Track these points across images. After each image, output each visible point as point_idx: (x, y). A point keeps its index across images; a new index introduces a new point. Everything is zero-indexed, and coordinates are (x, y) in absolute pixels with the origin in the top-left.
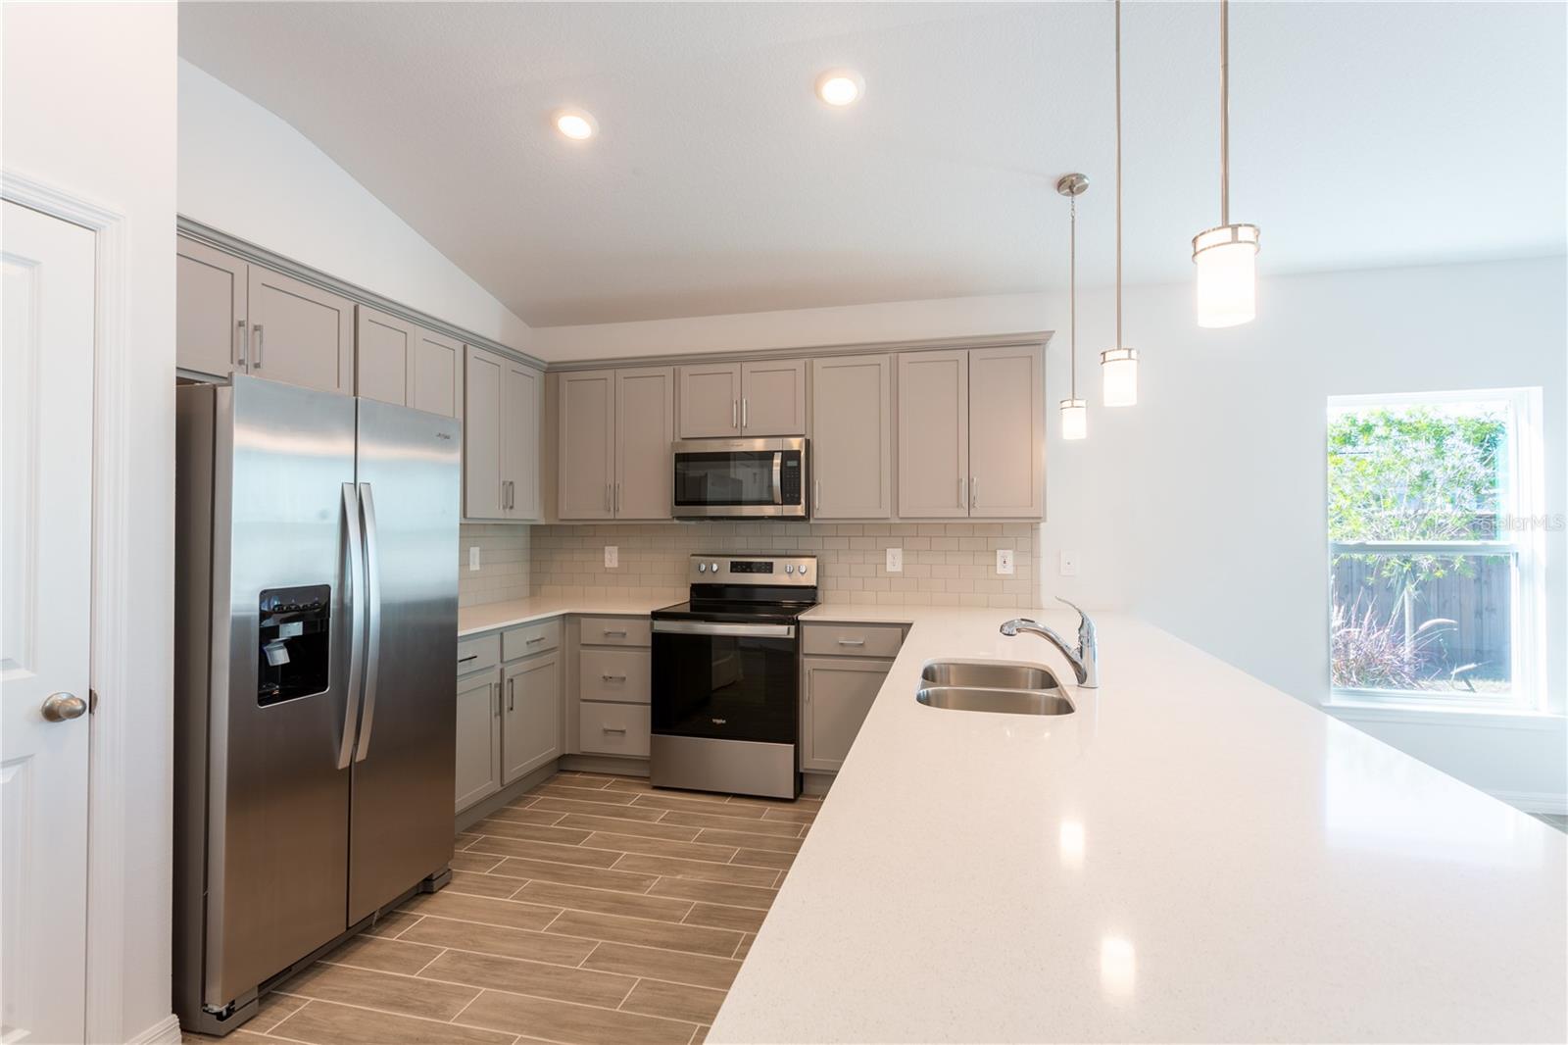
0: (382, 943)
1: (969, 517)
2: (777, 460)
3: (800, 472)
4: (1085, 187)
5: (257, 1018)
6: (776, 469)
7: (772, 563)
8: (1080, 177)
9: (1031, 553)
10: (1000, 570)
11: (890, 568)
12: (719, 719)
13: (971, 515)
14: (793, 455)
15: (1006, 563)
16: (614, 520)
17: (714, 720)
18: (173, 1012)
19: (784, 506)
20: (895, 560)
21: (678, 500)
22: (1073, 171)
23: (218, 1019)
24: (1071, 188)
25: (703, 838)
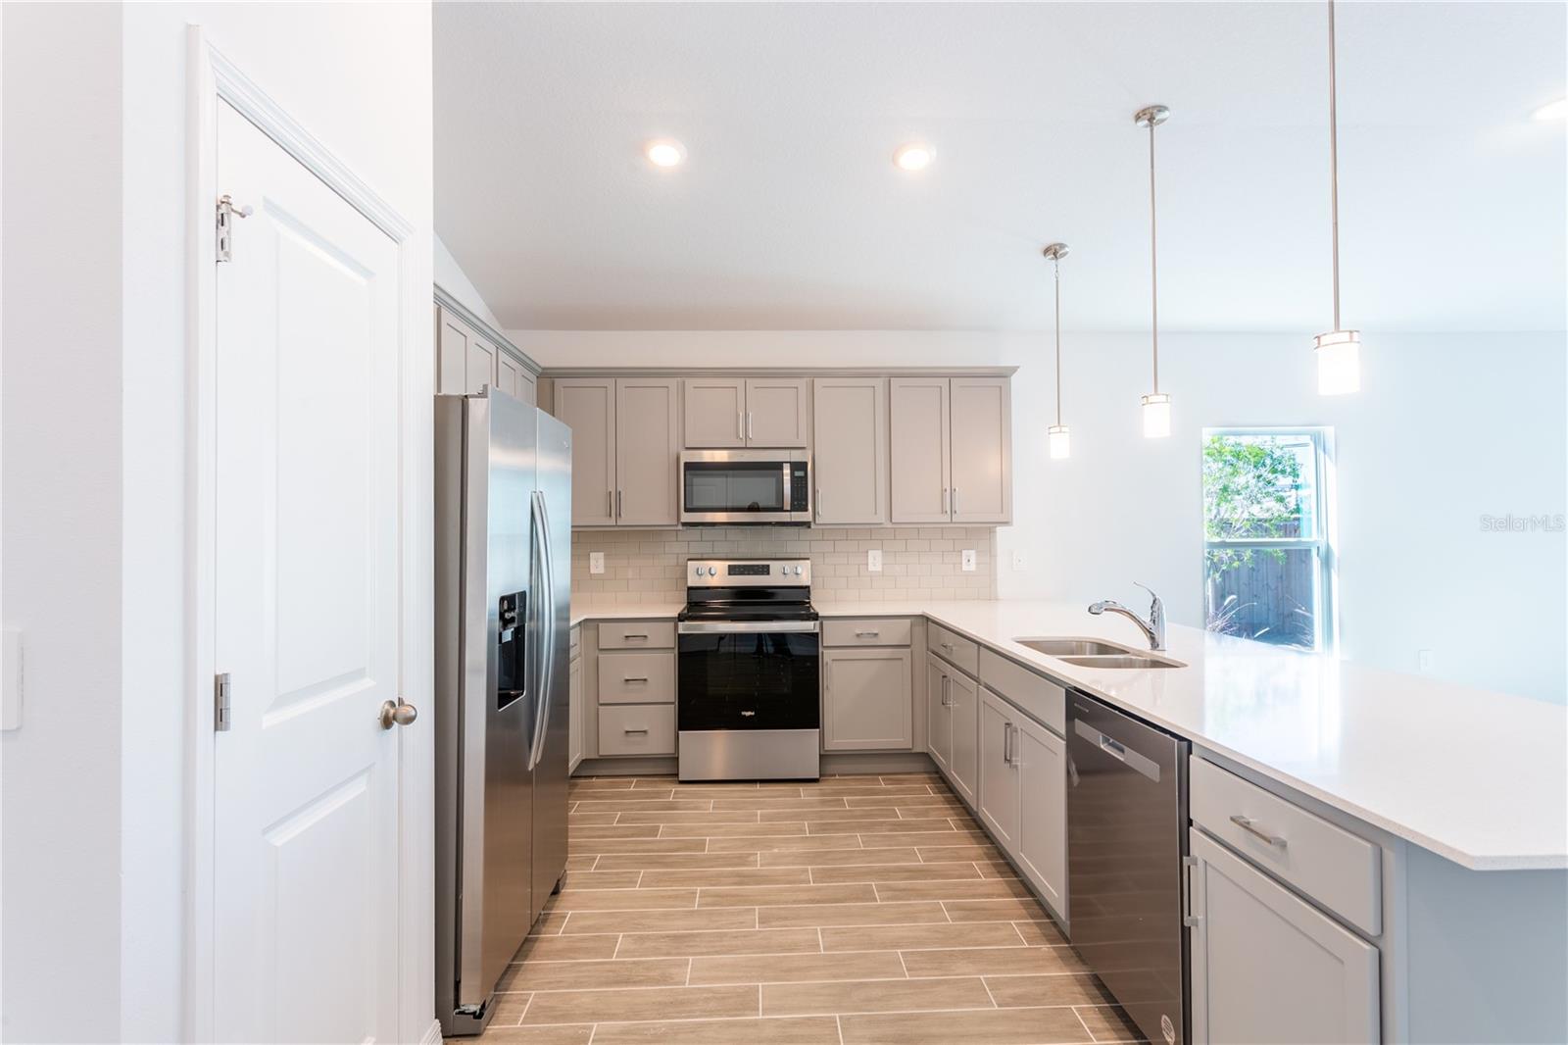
0: (551, 940)
1: (951, 522)
2: (787, 471)
3: (806, 484)
4: (1065, 254)
5: (496, 1015)
6: (787, 479)
7: (768, 566)
8: (1062, 246)
9: (989, 553)
10: (965, 568)
11: (871, 568)
12: (747, 711)
13: (954, 520)
14: (802, 466)
15: (970, 560)
16: (616, 526)
17: (743, 713)
18: (436, 1018)
19: (793, 513)
20: (875, 560)
21: (688, 506)
22: (1059, 241)
23: (475, 1017)
24: (1055, 254)
25: (764, 818)
